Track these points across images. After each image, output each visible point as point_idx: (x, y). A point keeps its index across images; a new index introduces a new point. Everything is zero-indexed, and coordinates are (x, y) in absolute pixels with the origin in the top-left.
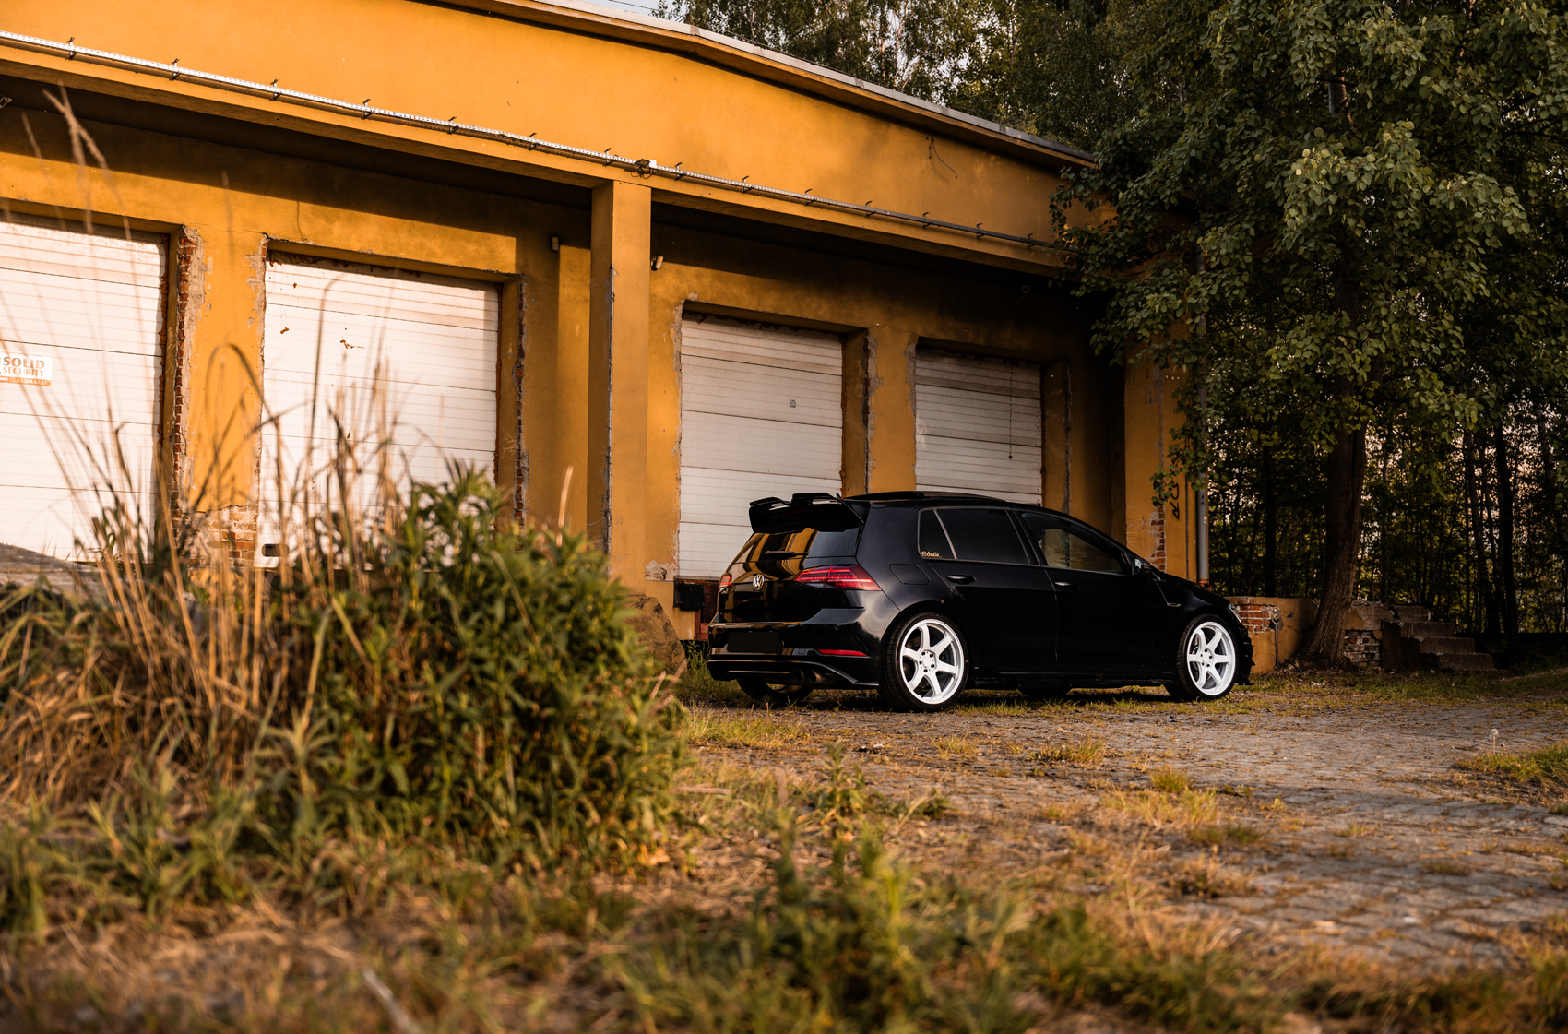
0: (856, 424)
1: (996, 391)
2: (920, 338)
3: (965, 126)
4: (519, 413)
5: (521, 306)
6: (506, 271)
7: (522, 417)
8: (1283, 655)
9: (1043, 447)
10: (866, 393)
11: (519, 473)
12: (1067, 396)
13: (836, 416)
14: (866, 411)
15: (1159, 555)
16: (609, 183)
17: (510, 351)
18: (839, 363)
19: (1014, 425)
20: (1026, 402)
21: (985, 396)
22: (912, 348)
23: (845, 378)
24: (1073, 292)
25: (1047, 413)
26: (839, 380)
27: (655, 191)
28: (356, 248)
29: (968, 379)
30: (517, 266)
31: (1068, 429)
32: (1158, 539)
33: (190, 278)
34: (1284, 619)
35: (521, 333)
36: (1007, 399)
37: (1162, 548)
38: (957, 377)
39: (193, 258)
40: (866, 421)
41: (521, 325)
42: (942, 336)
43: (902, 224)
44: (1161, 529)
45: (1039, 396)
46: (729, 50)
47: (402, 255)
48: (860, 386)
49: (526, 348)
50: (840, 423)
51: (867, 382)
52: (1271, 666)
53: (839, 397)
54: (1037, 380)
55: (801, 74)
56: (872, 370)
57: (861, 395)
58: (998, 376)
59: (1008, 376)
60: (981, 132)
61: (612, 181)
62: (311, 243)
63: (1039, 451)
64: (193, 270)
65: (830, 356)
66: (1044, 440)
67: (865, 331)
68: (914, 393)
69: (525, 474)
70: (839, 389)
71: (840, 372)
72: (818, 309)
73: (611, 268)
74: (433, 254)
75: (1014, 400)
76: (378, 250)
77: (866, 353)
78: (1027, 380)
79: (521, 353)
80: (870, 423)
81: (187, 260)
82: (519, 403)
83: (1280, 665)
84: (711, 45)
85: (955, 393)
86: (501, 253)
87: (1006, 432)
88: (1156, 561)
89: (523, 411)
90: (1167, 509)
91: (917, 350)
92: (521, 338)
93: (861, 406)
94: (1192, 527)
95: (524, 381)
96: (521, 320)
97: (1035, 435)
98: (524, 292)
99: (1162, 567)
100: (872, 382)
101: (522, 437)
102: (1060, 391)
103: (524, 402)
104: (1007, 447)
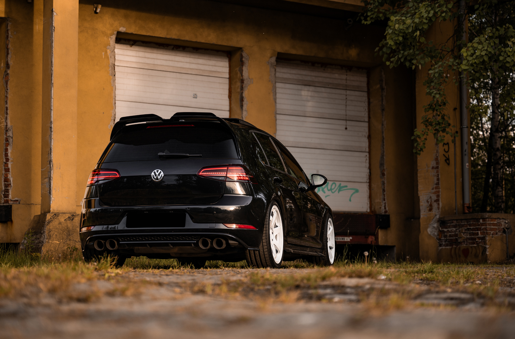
0: (236, 108)
1: (335, 86)
2: (279, 54)
4: (7, 103)
5: (7, 37)
7: (8, 105)
9: (369, 122)
10: (242, 88)
11: (7, 140)
12: (382, 89)
13: (226, 104)
14: (242, 100)
15: (436, 188)
18: (227, 70)
19: (349, 108)
20: (357, 93)
21: (328, 90)
22: (273, 60)
23: (230, 79)
25: (371, 100)
26: (227, 81)
30: (6, 12)
31: (383, 110)
32: (436, 178)
34: (513, 227)
35: (8, 54)
36: (343, 92)
37: (438, 184)
40: (242, 106)
41: (8, 49)
42: (293, 52)
44: (437, 172)
45: (366, 90)
48: (239, 84)
49: (11, 63)
51: (242, 81)
52: (504, 258)
53: (227, 92)
54: (365, 79)
56: (245, 74)
57: (239, 90)
58: (338, 77)
59: (344, 77)
63: (366, 125)
65: (223, 66)
66: (369, 118)
67: (240, 49)
68: (275, 88)
69: (10, 140)
70: (227, 87)
71: (227, 76)
73: (52, 11)
75: (348, 92)
77: (242, 63)
78: (360, 80)
79: (8, 66)
80: (245, 107)
82: (6, 97)
83: (510, 257)
87: (344, 113)
88: (435, 193)
89: (8, 102)
90: (442, 159)
91: (277, 61)
92: (7, 56)
93: (239, 97)
94: (458, 170)
95: (9, 83)
96: (8, 46)
97: (365, 115)
98: (9, 28)
99: (438, 196)
100: (245, 82)
101: (8, 118)
102: (378, 86)
103: (9, 97)
104: (344, 122)
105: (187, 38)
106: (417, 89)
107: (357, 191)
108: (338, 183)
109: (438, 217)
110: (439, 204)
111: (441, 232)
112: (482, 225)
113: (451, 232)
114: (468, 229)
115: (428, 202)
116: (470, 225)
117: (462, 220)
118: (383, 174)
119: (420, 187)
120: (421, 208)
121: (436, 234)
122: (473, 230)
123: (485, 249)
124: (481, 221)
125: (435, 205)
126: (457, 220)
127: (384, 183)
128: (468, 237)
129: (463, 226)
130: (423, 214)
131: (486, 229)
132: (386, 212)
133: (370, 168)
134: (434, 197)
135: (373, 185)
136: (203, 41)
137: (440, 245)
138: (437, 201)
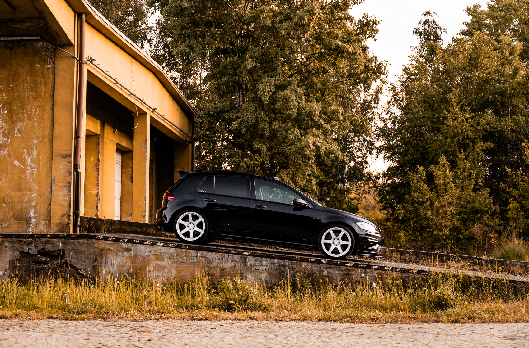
0: (127, 182)
4: (98, 180)
5: (99, 145)
6: (98, 134)
7: (99, 182)
14: (132, 178)
16: (146, 114)
17: (92, 159)
23: (123, 165)
27: (151, 116)
30: (100, 131)
41: (99, 151)
49: (101, 159)
50: (121, 180)
51: (132, 168)
53: (120, 172)
57: (130, 173)
60: (183, 99)
70: (120, 169)
71: (120, 163)
73: (146, 140)
77: (132, 159)
79: (98, 160)
80: (134, 182)
86: (98, 128)
92: (99, 156)
93: (129, 176)
95: (100, 170)
98: (100, 140)
103: (100, 177)
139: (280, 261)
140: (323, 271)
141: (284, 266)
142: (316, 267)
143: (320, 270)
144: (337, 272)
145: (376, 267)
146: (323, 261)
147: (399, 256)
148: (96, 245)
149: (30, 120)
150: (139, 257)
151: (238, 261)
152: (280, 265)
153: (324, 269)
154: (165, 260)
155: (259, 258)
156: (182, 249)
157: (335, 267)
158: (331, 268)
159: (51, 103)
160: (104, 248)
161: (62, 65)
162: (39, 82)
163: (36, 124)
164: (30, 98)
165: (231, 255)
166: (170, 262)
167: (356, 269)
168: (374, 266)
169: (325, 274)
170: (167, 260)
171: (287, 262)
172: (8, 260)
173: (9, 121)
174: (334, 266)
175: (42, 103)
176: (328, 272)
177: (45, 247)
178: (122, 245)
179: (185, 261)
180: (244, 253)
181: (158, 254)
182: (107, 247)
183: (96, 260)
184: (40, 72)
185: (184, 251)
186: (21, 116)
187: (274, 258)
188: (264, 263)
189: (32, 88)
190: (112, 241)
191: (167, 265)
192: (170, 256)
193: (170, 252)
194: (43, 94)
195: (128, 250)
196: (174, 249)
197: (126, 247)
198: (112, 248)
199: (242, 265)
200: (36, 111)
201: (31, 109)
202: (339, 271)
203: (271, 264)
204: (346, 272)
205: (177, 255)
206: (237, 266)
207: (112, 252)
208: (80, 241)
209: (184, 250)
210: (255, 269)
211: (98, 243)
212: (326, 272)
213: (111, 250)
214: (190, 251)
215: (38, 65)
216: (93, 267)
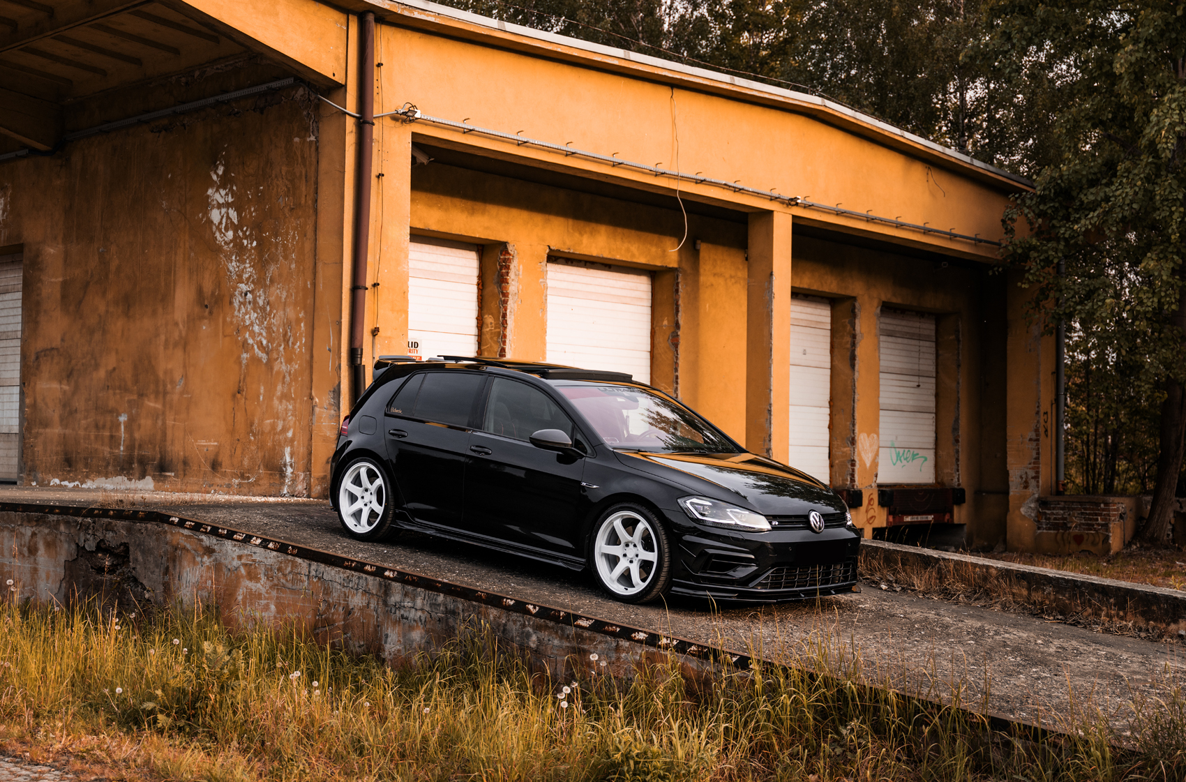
0: (843, 367)
1: (911, 336)
2: (884, 302)
3: (953, 160)
4: (676, 370)
5: (677, 291)
6: (671, 266)
7: (679, 373)
8: (1128, 538)
9: (937, 378)
10: (854, 345)
12: (959, 341)
13: (826, 360)
14: (853, 358)
15: (1034, 463)
16: (769, 214)
17: (665, 323)
18: (828, 320)
19: (921, 361)
20: (927, 344)
21: (906, 341)
22: (879, 310)
23: (833, 331)
24: (1019, 284)
25: (940, 352)
26: (828, 333)
27: (794, 217)
28: (594, 255)
29: (898, 328)
30: (677, 262)
31: (959, 366)
32: (1034, 453)
33: (510, 281)
34: (1128, 512)
35: (677, 311)
36: (916, 342)
37: (1037, 458)
38: (890, 328)
39: (512, 266)
40: (853, 366)
41: (677, 305)
42: (894, 300)
43: (914, 231)
44: (1037, 445)
45: (934, 339)
46: (839, 115)
47: (618, 257)
48: (848, 339)
49: (681, 322)
50: (828, 365)
51: (854, 337)
52: (1122, 546)
53: (828, 346)
54: (933, 327)
55: (874, 129)
56: (858, 328)
57: (849, 346)
58: (913, 324)
59: (918, 325)
60: (961, 163)
61: (772, 212)
62: (572, 251)
63: (933, 380)
64: (512, 275)
65: (823, 315)
66: (937, 372)
67: (854, 299)
68: (879, 342)
70: (828, 340)
71: (829, 327)
72: (830, 285)
73: (771, 274)
74: (633, 255)
75: (922, 343)
76: (606, 255)
77: (853, 315)
78: (928, 327)
79: (677, 326)
80: (857, 368)
81: (508, 268)
82: (676, 363)
83: (1127, 545)
84: (830, 111)
85: (890, 339)
86: (669, 253)
87: (916, 367)
88: (1033, 468)
89: (679, 369)
90: (1042, 430)
91: (881, 310)
92: (677, 315)
93: (849, 354)
94: (1054, 443)
95: (679, 347)
96: (677, 302)
97: (932, 368)
98: (679, 280)
99: (1037, 472)
100: (857, 337)
101: (679, 388)
102: (952, 337)
103: (680, 362)
104: (916, 379)
105: (815, 287)
106: (1008, 347)
107: (926, 459)
108: (911, 450)
109: (1036, 496)
110: (1038, 482)
111: (1039, 514)
112: (1103, 510)
113: (1057, 514)
114: (1082, 513)
115: (1021, 477)
116: (1085, 509)
117: (1073, 502)
118: (957, 441)
119: (1010, 460)
120: (1011, 484)
121: (1033, 515)
122: (1089, 514)
123: (1107, 538)
124: (1102, 506)
125: (1033, 483)
126: (1065, 502)
127: (957, 452)
128: (1083, 521)
129: (1074, 509)
130: (1014, 490)
131: (1109, 515)
132: (959, 485)
133: (936, 433)
134: (1031, 473)
135: (940, 452)
136: (827, 290)
137: (1039, 528)
138: (1036, 478)
139: (449, 599)
140: (528, 636)
141: (454, 613)
142: (515, 622)
143: (523, 633)
144: (556, 642)
145: (642, 636)
146: (531, 607)
147: (1025, 592)
148: (169, 536)
149: (286, 258)
150: (224, 570)
151: (374, 592)
152: (447, 612)
153: (531, 630)
154: (260, 579)
155: (410, 588)
156: (288, 554)
157: (553, 628)
158: (547, 627)
159: (314, 218)
160: (178, 544)
161: (328, 132)
162: (298, 174)
163: (293, 266)
164: (286, 210)
165: (364, 576)
166: (269, 584)
167: (599, 637)
168: (638, 631)
169: (532, 645)
170: (263, 579)
171: (461, 604)
172: (63, 561)
173: (258, 261)
174: (551, 624)
175: (302, 220)
176: (539, 640)
177: (105, 536)
178: (201, 540)
179: (290, 585)
180: (387, 573)
181: (251, 565)
182: (182, 542)
183: (167, 569)
184: (299, 153)
185: (289, 561)
186: (273, 250)
187: (438, 590)
188: (419, 602)
189: (288, 189)
190: (191, 528)
191: (263, 591)
192: (267, 570)
193: (270, 561)
194: (303, 202)
195: (209, 551)
196: (275, 553)
197: (208, 544)
198: (188, 546)
199: (381, 603)
200: (294, 237)
201: (287, 234)
202: (561, 638)
203: (431, 605)
204: (575, 644)
205: (279, 569)
206: (372, 606)
207: (189, 556)
208: (149, 526)
209: (290, 557)
210: (402, 616)
211: (172, 533)
212: (534, 638)
213: (188, 550)
214: (299, 560)
215: (297, 140)
216: (163, 584)
